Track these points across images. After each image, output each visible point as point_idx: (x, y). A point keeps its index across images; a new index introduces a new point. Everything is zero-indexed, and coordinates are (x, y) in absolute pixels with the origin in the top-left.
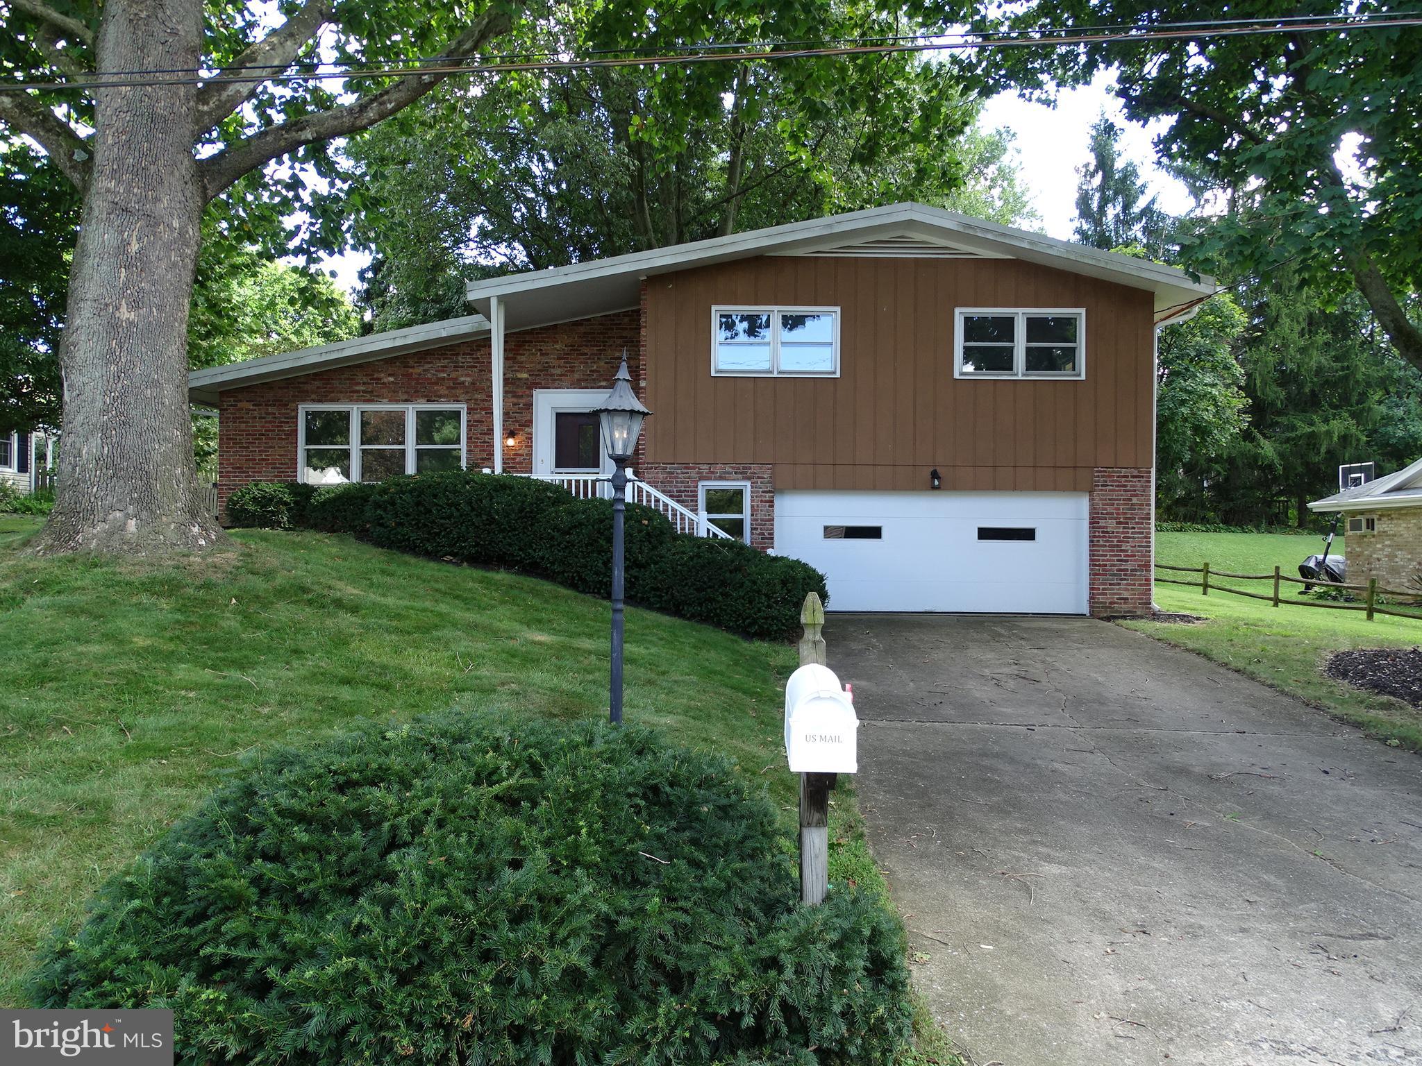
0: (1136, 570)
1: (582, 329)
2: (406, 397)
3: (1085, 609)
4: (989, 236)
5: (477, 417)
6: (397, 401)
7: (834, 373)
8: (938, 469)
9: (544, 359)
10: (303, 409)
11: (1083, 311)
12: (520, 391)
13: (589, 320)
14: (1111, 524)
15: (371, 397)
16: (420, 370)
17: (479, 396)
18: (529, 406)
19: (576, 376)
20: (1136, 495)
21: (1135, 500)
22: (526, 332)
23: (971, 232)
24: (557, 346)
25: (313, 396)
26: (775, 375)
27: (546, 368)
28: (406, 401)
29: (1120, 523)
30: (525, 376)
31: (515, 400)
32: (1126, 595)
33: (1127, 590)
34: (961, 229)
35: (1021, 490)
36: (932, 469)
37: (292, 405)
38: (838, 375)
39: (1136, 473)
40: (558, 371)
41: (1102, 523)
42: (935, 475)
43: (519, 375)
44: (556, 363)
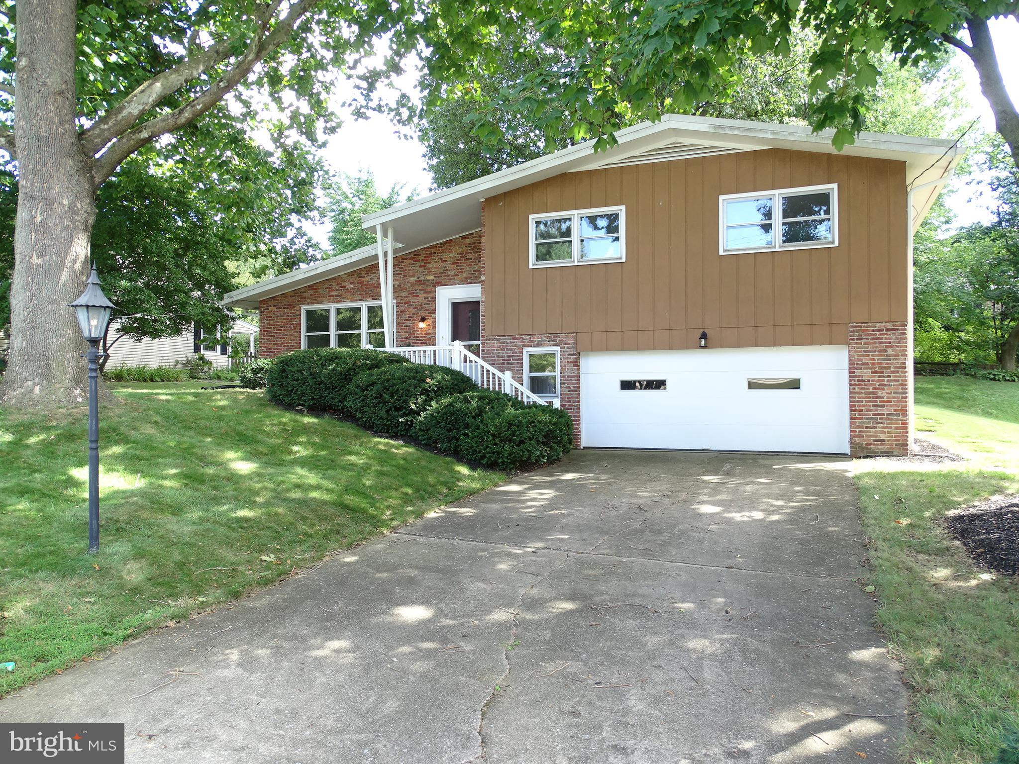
0: (892, 415)
1: (468, 241)
2: (360, 297)
3: (847, 450)
4: (736, 132)
5: (402, 308)
6: (355, 301)
7: (621, 258)
8: (706, 331)
9: (444, 265)
10: (304, 308)
11: (835, 186)
12: (428, 289)
13: (472, 234)
14: (866, 374)
15: (340, 298)
16: (367, 279)
17: (403, 294)
18: (434, 299)
19: (465, 275)
20: (891, 347)
21: (890, 351)
22: (431, 247)
23: (721, 131)
24: (452, 255)
25: (309, 301)
26: (576, 264)
27: (445, 271)
28: (361, 300)
29: (876, 372)
30: (432, 277)
31: (425, 295)
32: (882, 437)
33: (883, 432)
34: (712, 130)
35: (780, 345)
36: (701, 331)
37: (297, 308)
38: (624, 260)
39: (890, 326)
40: (452, 273)
41: (858, 373)
42: (704, 336)
43: (428, 278)
44: (451, 267)
